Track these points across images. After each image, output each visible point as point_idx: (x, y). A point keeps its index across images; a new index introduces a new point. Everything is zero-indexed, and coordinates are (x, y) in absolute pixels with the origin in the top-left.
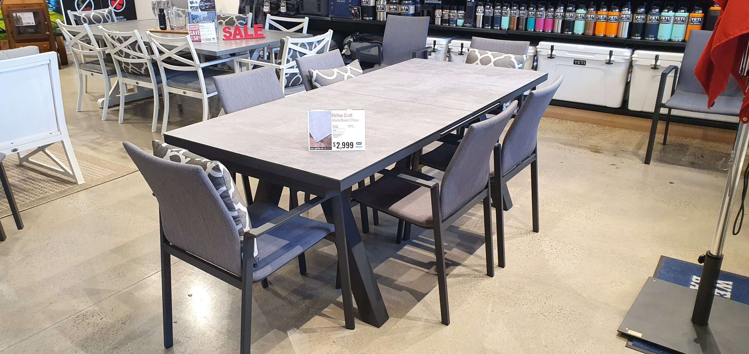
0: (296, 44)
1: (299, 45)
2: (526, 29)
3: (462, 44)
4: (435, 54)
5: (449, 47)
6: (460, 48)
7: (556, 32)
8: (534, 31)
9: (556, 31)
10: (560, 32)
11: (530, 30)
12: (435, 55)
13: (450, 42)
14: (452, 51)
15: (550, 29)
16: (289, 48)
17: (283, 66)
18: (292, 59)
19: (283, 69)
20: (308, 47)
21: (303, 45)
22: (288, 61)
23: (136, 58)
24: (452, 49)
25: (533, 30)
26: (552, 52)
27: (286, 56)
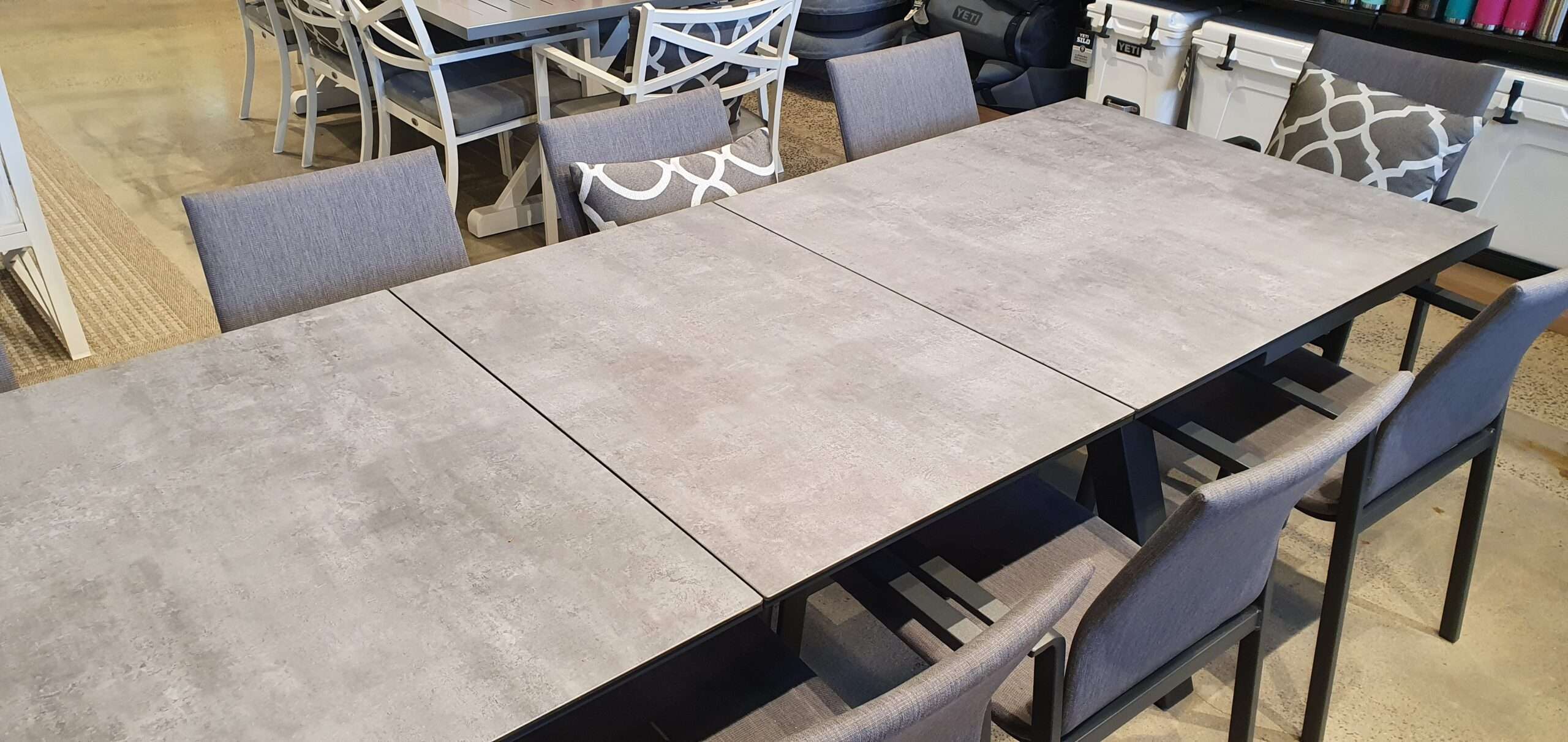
0: (679, 27)
1: (687, 28)
2: (1441, 17)
3: (1232, 39)
4: (1151, 54)
5: (1194, 41)
6: (1225, 48)
7: (1543, 38)
8: (1468, 25)
9: (1542, 34)
10: (1555, 39)
11: (1452, 20)
12: (1151, 58)
13: (1198, 25)
14: (1200, 52)
15: (1524, 24)
16: (653, 39)
17: (634, 87)
18: (664, 68)
19: (635, 94)
20: (717, 34)
21: (701, 30)
22: (651, 73)
23: (321, 13)
24: (1202, 46)
25: (1463, 22)
26: (1511, 102)
27: (643, 58)
